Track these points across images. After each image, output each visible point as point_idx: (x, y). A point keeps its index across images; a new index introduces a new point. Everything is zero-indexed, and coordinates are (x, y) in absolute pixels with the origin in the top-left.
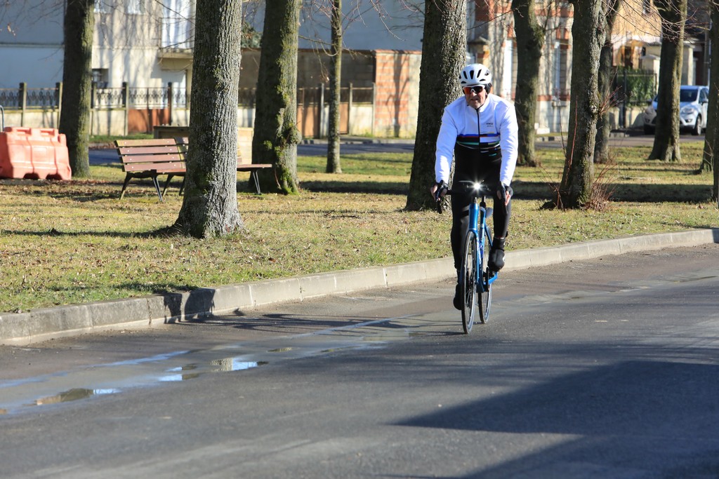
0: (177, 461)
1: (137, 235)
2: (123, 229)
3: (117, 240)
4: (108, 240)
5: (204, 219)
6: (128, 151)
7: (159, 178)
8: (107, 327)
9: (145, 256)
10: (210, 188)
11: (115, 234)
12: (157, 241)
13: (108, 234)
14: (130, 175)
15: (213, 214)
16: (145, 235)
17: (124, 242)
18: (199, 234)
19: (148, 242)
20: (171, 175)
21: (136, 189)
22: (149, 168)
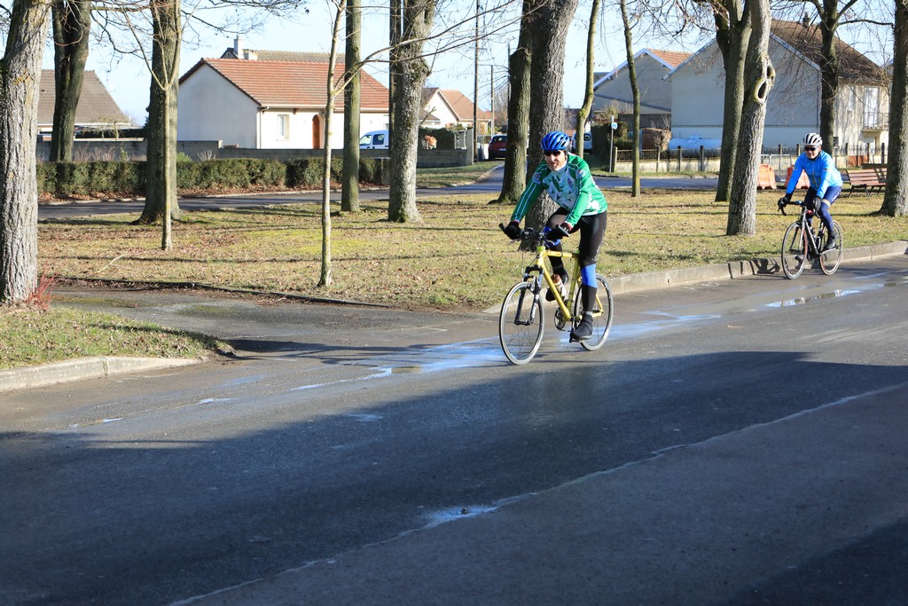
0: (895, 328)
1: (862, 215)
2: (855, 212)
3: (852, 218)
4: (847, 218)
5: (895, 207)
6: (853, 175)
7: (868, 188)
8: (851, 260)
9: (866, 225)
10: (897, 192)
11: (851, 215)
12: (872, 218)
13: (847, 215)
14: (853, 187)
15: (899, 205)
16: (865, 215)
17: (855, 219)
18: (892, 214)
19: (868, 218)
20: (873, 187)
21: (855, 193)
22: (863, 183)
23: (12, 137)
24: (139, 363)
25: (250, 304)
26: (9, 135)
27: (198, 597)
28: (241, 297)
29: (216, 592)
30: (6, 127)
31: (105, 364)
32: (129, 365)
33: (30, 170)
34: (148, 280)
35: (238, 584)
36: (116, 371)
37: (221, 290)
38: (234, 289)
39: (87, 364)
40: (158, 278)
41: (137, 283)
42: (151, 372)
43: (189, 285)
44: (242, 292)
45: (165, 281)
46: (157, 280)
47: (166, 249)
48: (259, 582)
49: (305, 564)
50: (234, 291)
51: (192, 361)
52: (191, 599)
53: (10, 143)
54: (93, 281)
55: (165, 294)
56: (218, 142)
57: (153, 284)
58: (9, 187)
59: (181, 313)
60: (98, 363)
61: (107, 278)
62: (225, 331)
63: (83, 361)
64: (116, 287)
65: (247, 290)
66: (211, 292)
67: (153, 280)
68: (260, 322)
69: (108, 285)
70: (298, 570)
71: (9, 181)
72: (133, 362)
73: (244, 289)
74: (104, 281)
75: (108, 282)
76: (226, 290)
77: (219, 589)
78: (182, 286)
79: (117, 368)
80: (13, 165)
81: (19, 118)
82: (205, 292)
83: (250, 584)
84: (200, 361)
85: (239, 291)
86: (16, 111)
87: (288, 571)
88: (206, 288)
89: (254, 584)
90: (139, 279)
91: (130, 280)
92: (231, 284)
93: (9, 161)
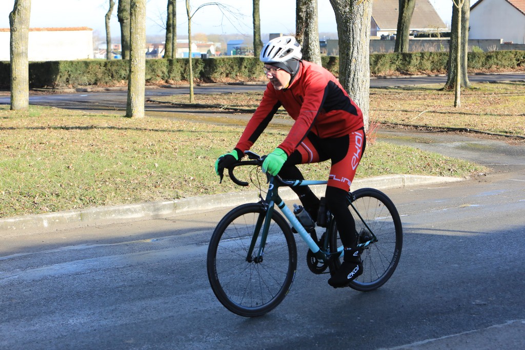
23: (355, 37)
24: (425, 179)
25: (503, 143)
26: (353, 36)
27: (431, 340)
28: (498, 138)
29: (444, 337)
30: (351, 31)
31: (403, 179)
32: (419, 180)
33: (365, 57)
34: (441, 126)
35: (459, 333)
36: (410, 184)
37: (485, 133)
38: (494, 133)
39: (392, 179)
40: (447, 125)
41: (434, 128)
42: (433, 185)
43: (466, 130)
44: (499, 135)
45: (451, 127)
46: (446, 127)
47: (457, 107)
48: (473, 332)
49: (506, 322)
50: (494, 135)
51: (459, 179)
52: (427, 341)
53: (353, 41)
54: (407, 126)
55: (451, 135)
56: (500, 40)
57: (443, 128)
58: (353, 68)
59: (458, 148)
60: (399, 178)
61: (416, 125)
62: (484, 160)
63: (390, 177)
64: (421, 130)
65: (502, 134)
66: (479, 134)
67: (444, 126)
68: (507, 155)
69: (416, 129)
70: (500, 326)
71: (353, 64)
72: (421, 178)
73: (500, 134)
74: (414, 126)
75: (416, 127)
76: (488, 134)
77: (446, 335)
78: (461, 130)
79: (411, 182)
80: (355, 54)
81: (360, 25)
82: (476, 135)
83: (467, 334)
84: (464, 179)
85: (497, 135)
86: (358, 21)
87: (494, 326)
88: (476, 132)
89: (470, 334)
90: (435, 126)
91: (430, 126)
92: (492, 130)
93: (353, 52)
